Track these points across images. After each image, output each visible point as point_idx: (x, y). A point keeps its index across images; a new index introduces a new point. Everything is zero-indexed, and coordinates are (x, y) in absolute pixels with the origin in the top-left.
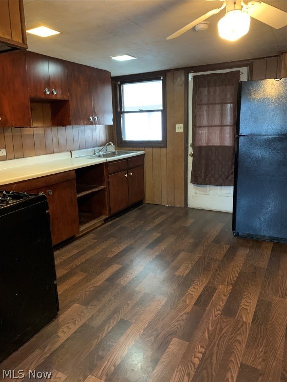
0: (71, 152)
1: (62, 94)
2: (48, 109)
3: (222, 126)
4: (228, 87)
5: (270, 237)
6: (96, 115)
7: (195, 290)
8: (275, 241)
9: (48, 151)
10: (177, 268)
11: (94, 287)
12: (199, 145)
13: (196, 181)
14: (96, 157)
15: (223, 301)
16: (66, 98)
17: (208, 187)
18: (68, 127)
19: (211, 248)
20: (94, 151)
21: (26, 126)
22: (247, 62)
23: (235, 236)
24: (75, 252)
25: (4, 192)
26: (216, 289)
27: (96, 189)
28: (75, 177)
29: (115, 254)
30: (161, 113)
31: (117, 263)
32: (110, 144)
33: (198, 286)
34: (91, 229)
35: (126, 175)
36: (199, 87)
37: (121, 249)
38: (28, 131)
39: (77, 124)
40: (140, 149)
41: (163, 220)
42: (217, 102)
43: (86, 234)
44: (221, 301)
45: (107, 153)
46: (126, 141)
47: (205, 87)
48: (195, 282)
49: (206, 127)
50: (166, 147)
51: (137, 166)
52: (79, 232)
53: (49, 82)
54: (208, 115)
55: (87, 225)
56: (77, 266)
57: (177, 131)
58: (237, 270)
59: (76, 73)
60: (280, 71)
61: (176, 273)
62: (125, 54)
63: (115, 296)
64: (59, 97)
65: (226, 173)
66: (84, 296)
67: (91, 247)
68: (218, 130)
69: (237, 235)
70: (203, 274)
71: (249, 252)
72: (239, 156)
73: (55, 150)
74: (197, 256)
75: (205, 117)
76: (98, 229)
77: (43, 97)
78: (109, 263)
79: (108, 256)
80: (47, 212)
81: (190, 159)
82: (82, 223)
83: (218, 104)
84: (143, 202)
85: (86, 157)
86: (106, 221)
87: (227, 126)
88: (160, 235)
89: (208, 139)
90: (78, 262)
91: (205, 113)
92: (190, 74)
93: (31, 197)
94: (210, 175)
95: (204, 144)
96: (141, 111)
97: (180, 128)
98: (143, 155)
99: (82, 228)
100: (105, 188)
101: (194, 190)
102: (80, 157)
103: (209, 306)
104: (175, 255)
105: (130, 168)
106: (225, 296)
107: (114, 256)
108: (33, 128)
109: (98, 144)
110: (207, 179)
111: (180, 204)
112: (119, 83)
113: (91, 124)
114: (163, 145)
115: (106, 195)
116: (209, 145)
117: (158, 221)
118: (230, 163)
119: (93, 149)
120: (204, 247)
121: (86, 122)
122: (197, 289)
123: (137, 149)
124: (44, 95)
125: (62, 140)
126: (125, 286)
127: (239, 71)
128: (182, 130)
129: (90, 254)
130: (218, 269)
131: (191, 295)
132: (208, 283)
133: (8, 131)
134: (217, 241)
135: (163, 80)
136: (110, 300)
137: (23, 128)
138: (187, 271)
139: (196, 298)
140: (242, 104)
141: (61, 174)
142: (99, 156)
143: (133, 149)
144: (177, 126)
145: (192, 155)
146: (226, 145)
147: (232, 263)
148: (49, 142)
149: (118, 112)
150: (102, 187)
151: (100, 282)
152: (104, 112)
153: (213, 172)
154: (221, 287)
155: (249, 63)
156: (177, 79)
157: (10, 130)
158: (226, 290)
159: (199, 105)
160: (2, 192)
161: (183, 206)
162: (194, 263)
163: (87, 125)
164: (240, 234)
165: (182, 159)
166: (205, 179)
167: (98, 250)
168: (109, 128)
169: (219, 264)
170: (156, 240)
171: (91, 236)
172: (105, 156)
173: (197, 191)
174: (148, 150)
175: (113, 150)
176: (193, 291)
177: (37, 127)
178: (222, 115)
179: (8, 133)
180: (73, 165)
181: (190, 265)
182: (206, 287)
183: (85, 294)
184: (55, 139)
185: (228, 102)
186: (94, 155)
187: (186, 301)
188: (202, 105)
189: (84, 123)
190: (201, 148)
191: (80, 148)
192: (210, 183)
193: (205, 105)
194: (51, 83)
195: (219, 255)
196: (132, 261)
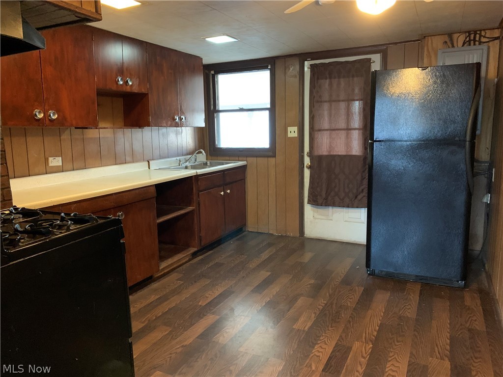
0: (149, 162)
1: (139, 85)
2: (119, 103)
3: (348, 129)
4: (355, 79)
5: (417, 276)
6: (183, 113)
7: (321, 350)
8: (424, 281)
9: (117, 159)
10: (295, 320)
11: (182, 346)
12: (318, 154)
13: (315, 201)
14: (182, 168)
15: (361, 365)
16: (143, 91)
17: (330, 210)
18: (146, 129)
19: (340, 292)
20: (180, 161)
21: (90, 126)
22: (380, 48)
23: (369, 274)
24: (153, 298)
25: (63, 214)
26: (350, 349)
27: (182, 212)
28: (155, 195)
29: (209, 300)
30: (267, 112)
31: (213, 313)
32: (201, 152)
33: (327, 344)
34: (175, 266)
35: (222, 193)
36: (318, 79)
37: (217, 293)
38: (92, 133)
39: (158, 125)
40: (240, 158)
41: (271, 254)
42: (342, 98)
43: (168, 273)
44: (359, 365)
45: (197, 163)
46: (221, 148)
47: (326, 79)
48: (321, 338)
49: (327, 130)
50: (275, 156)
51: (236, 182)
52: (158, 271)
53: (122, 70)
54: (330, 115)
55: (169, 261)
56: (157, 318)
57: (290, 135)
58: (377, 321)
59: (158, 58)
60: (423, 60)
61: (294, 327)
62: (224, 35)
63: (212, 359)
64: (136, 89)
65: (355, 191)
66: (168, 359)
67: (176, 292)
68: (343, 134)
69: (372, 274)
70: (331, 327)
71: (391, 296)
72: (374, 167)
73: (128, 159)
74: (322, 302)
75: (326, 118)
76: (184, 266)
77: (114, 88)
78: (201, 313)
79: (200, 304)
80: (121, 241)
81: (307, 173)
82: (162, 258)
83: (343, 101)
84: (244, 229)
85: (169, 169)
86: (194, 255)
87: (355, 129)
88: (269, 273)
89: (330, 146)
90: (159, 311)
91: (326, 113)
92: (306, 62)
93: (101, 221)
94: (332, 194)
95: (325, 153)
96: (242, 110)
97: (293, 132)
98: (244, 167)
99: (163, 265)
100: (193, 210)
101: (312, 213)
102: (160, 169)
103: (344, 371)
104: (292, 301)
105: (226, 185)
106: (364, 358)
107: (209, 303)
108: (100, 128)
109: (185, 152)
110: (330, 198)
111: (293, 233)
112: (213, 72)
113: (177, 125)
114: (271, 154)
115: (196, 219)
116: (332, 154)
117: (265, 255)
118: (359, 177)
119: (178, 158)
120: (330, 290)
121: (169, 123)
122: (325, 348)
123: (237, 158)
124: (115, 86)
125: (137, 146)
126: (225, 345)
127: (370, 59)
128: (296, 135)
129: (174, 301)
130: (351, 319)
131: (318, 356)
132: (339, 340)
133: (66, 133)
134: (347, 281)
135: (270, 70)
136: (206, 366)
137: (87, 128)
138: (309, 324)
139: (325, 361)
140: (376, 100)
141: (137, 191)
142: (186, 168)
143: (231, 158)
144: (290, 129)
145: (310, 167)
146: (354, 154)
147: (370, 311)
148: (119, 148)
149: (212, 111)
150: (190, 208)
151: (191, 340)
152: (193, 111)
153: (336, 190)
154: (357, 345)
155: (382, 49)
156: (289, 69)
157: (68, 132)
158: (364, 349)
159: (318, 102)
160: (60, 214)
161: (298, 235)
162: (318, 313)
163: (171, 126)
164: (377, 272)
165: (296, 173)
166: (326, 199)
167: (186, 295)
168: (199, 131)
169: (352, 314)
170: (265, 280)
171: (174, 276)
172: (193, 167)
173: (316, 215)
174: (250, 159)
175: (204, 160)
176: (319, 352)
177: (104, 128)
178: (349, 114)
179: (65, 136)
180: (150, 179)
181: (313, 315)
182: (337, 345)
183: (171, 357)
184: (127, 145)
185: (356, 98)
186: (179, 167)
187: (311, 366)
188: (321, 102)
189: (167, 124)
190: (320, 158)
191: (161, 157)
192: (334, 205)
193: (326, 102)
194: (125, 70)
195: (351, 300)
196: (232, 310)
